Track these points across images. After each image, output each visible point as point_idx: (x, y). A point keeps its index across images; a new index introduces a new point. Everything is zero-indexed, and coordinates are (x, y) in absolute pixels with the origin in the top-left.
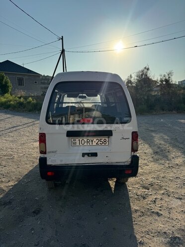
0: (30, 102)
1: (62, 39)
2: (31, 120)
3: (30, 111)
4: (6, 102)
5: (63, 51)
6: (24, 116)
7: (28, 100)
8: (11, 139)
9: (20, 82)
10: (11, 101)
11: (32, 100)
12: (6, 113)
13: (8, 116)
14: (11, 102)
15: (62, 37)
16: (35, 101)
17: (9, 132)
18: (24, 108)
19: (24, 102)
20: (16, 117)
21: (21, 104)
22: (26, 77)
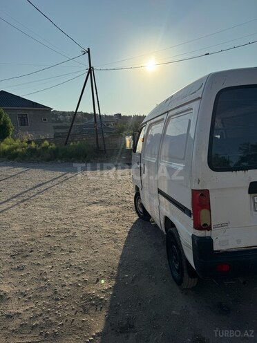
0: (46, 148)
1: (89, 52)
2: (58, 174)
3: (48, 160)
4: (10, 150)
5: (91, 71)
6: (45, 168)
7: (43, 145)
8: (47, 204)
9: (23, 121)
10: (16, 148)
11: (48, 144)
12: (14, 166)
13: (20, 169)
14: (18, 150)
15: (89, 49)
16: (54, 146)
17: (38, 193)
18: (38, 156)
19: (38, 148)
20: (34, 171)
21: (33, 151)
22: (31, 113)
